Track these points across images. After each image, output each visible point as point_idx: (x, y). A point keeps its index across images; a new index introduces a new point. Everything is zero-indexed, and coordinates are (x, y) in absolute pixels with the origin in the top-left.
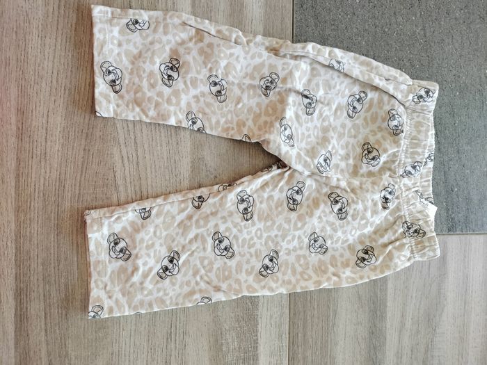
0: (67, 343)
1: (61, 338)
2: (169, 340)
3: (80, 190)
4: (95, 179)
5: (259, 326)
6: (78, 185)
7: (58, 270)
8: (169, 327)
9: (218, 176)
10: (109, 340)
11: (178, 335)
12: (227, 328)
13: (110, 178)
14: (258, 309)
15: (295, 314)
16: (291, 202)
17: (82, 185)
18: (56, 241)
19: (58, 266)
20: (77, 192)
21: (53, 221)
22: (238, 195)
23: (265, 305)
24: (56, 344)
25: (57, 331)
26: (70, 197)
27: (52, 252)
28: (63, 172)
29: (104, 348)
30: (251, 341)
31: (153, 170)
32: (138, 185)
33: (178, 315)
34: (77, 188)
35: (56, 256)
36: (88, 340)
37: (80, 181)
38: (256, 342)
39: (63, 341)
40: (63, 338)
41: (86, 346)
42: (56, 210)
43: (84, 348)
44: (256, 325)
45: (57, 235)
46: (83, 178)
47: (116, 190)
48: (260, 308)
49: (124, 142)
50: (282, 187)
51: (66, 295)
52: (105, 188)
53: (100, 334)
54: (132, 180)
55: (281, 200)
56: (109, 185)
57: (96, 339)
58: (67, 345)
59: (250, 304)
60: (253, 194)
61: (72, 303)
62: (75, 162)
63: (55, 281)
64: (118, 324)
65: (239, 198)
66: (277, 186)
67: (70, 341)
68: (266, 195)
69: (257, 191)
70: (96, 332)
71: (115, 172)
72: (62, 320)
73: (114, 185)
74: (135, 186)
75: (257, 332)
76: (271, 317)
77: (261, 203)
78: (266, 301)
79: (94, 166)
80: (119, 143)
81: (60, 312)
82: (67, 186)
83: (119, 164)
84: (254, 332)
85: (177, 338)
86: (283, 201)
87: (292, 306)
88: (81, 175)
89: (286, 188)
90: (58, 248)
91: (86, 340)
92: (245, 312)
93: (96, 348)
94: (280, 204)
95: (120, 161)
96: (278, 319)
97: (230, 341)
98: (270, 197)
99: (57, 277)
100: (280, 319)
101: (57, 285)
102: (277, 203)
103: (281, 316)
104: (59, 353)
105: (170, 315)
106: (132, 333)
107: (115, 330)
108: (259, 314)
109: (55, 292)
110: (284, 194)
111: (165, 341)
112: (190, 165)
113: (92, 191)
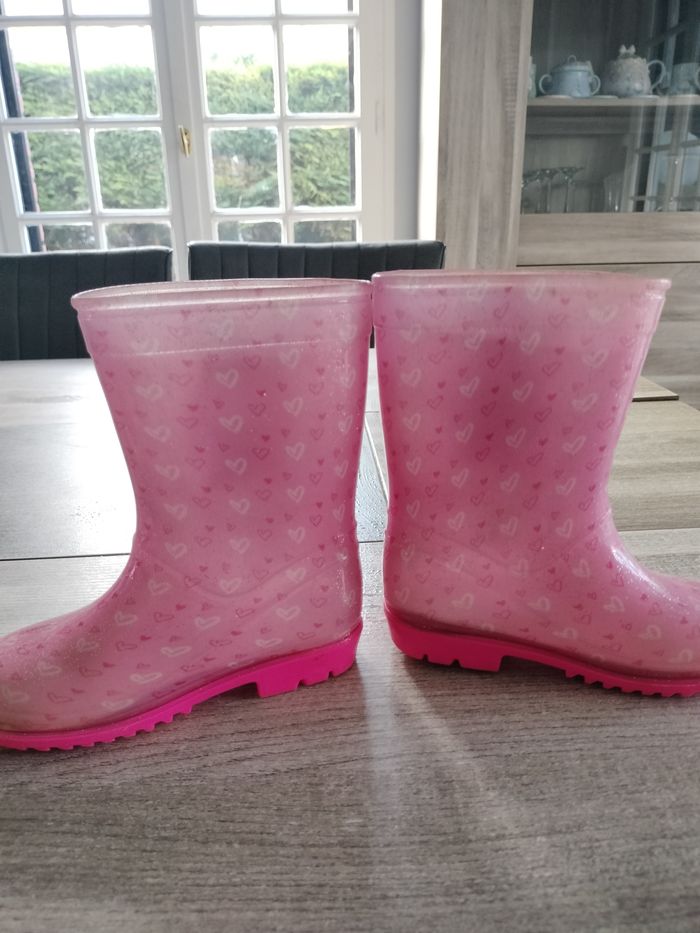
3: (329, 845)
26: (353, 869)
49: (196, 760)
52: (323, 789)
56: (316, 780)
80: (199, 769)
83: (256, 767)
95: (246, 763)
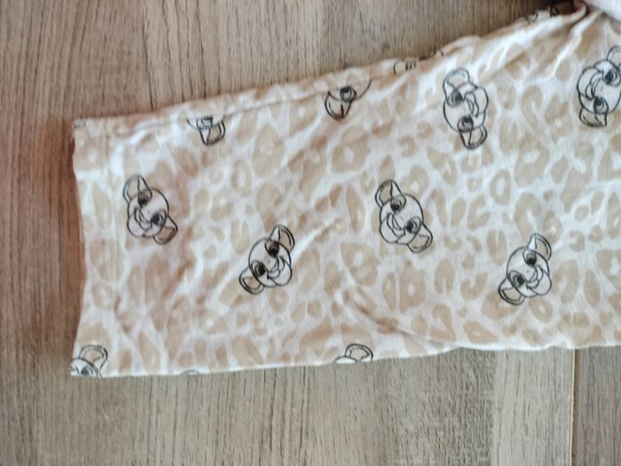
0: (35, 430)
1: (22, 419)
2: (266, 446)
4: (101, 54)
5: (495, 430)
6: (65, 66)
7: (19, 259)
8: (267, 413)
9: (391, 43)
10: (126, 432)
11: (287, 435)
12: (412, 428)
13: (134, 51)
14: (491, 387)
15: (590, 406)
16: (590, 106)
17: (75, 67)
18: (16, 193)
19: (19, 251)
20: (63, 83)
21: (10, 151)
22: (446, 80)
23: (511, 377)
24: (13, 432)
25: (15, 401)
27: (7, 217)
28: (35, 38)
29: (114, 451)
31: (233, 31)
32: (196, 65)
33: (289, 386)
34: (64, 75)
35: (15, 228)
36: (80, 427)
37: (71, 58)
39: (27, 426)
40: (26, 418)
41: (75, 442)
42: (19, 124)
43: (71, 444)
44: (487, 427)
45: (19, 181)
46: (76, 51)
47: (148, 78)
48: (498, 385)
50: (565, 64)
51: (34, 318)
53: (107, 417)
54: (184, 55)
55: (562, 101)
57: (97, 426)
58: (35, 435)
59: (471, 373)
60: (486, 82)
61: (47, 339)
62: (60, 16)
63: (12, 285)
64: (147, 397)
65: (449, 90)
66: (551, 60)
67: (41, 428)
68: (520, 87)
69: (495, 76)
70: (98, 411)
71: (145, 37)
72: (24, 377)
73: (142, 67)
74: (190, 69)
75: (489, 443)
76: (526, 410)
77: (507, 106)
78: (513, 368)
79: (100, 24)
81: (21, 356)
82: (42, 69)
84: (480, 445)
85: (286, 443)
86: (566, 105)
87: (583, 385)
88: (73, 44)
89: (577, 66)
90: (20, 209)
91: (76, 427)
92: (458, 391)
93: (98, 447)
94: (557, 111)
96: (545, 416)
98: (533, 93)
99: (16, 277)
100: (552, 415)
101: (16, 295)
102: (550, 108)
103: (553, 409)
104: (19, 451)
105: (269, 385)
106: (180, 422)
107: (140, 410)
108: (496, 399)
109: (11, 311)
110: (570, 85)
111: (256, 446)
112: (321, 16)
113: (93, 81)
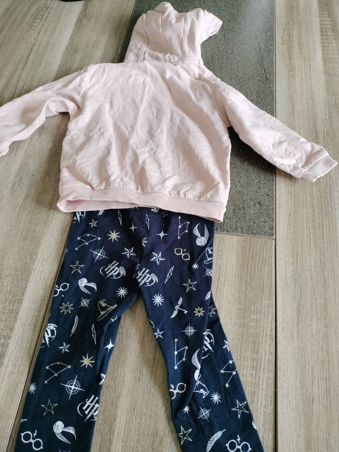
30: (21, 287)
38: (25, 289)
97: (5, 284)
